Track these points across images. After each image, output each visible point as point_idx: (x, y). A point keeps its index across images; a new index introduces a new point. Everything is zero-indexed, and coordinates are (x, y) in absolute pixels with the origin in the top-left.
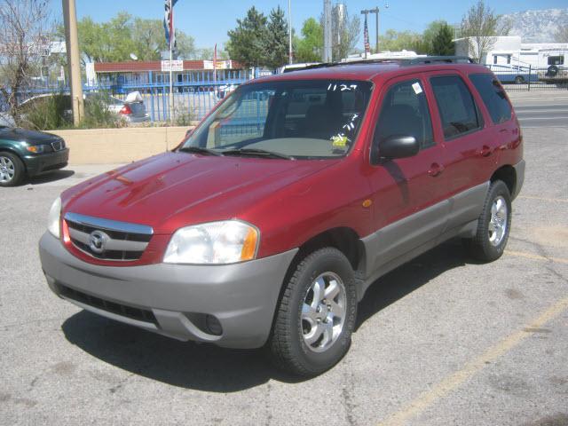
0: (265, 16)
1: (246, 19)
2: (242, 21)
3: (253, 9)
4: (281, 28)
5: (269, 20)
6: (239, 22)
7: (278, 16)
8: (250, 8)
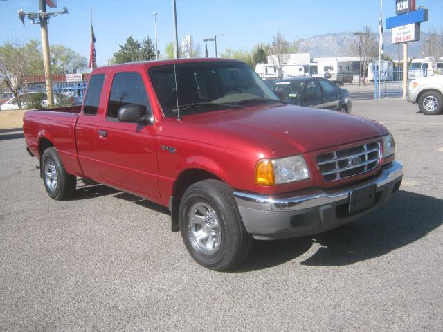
0: (138, 42)
1: (126, 45)
2: (123, 46)
3: (131, 38)
4: (150, 51)
5: (142, 45)
6: (121, 46)
7: (148, 42)
8: (129, 37)
